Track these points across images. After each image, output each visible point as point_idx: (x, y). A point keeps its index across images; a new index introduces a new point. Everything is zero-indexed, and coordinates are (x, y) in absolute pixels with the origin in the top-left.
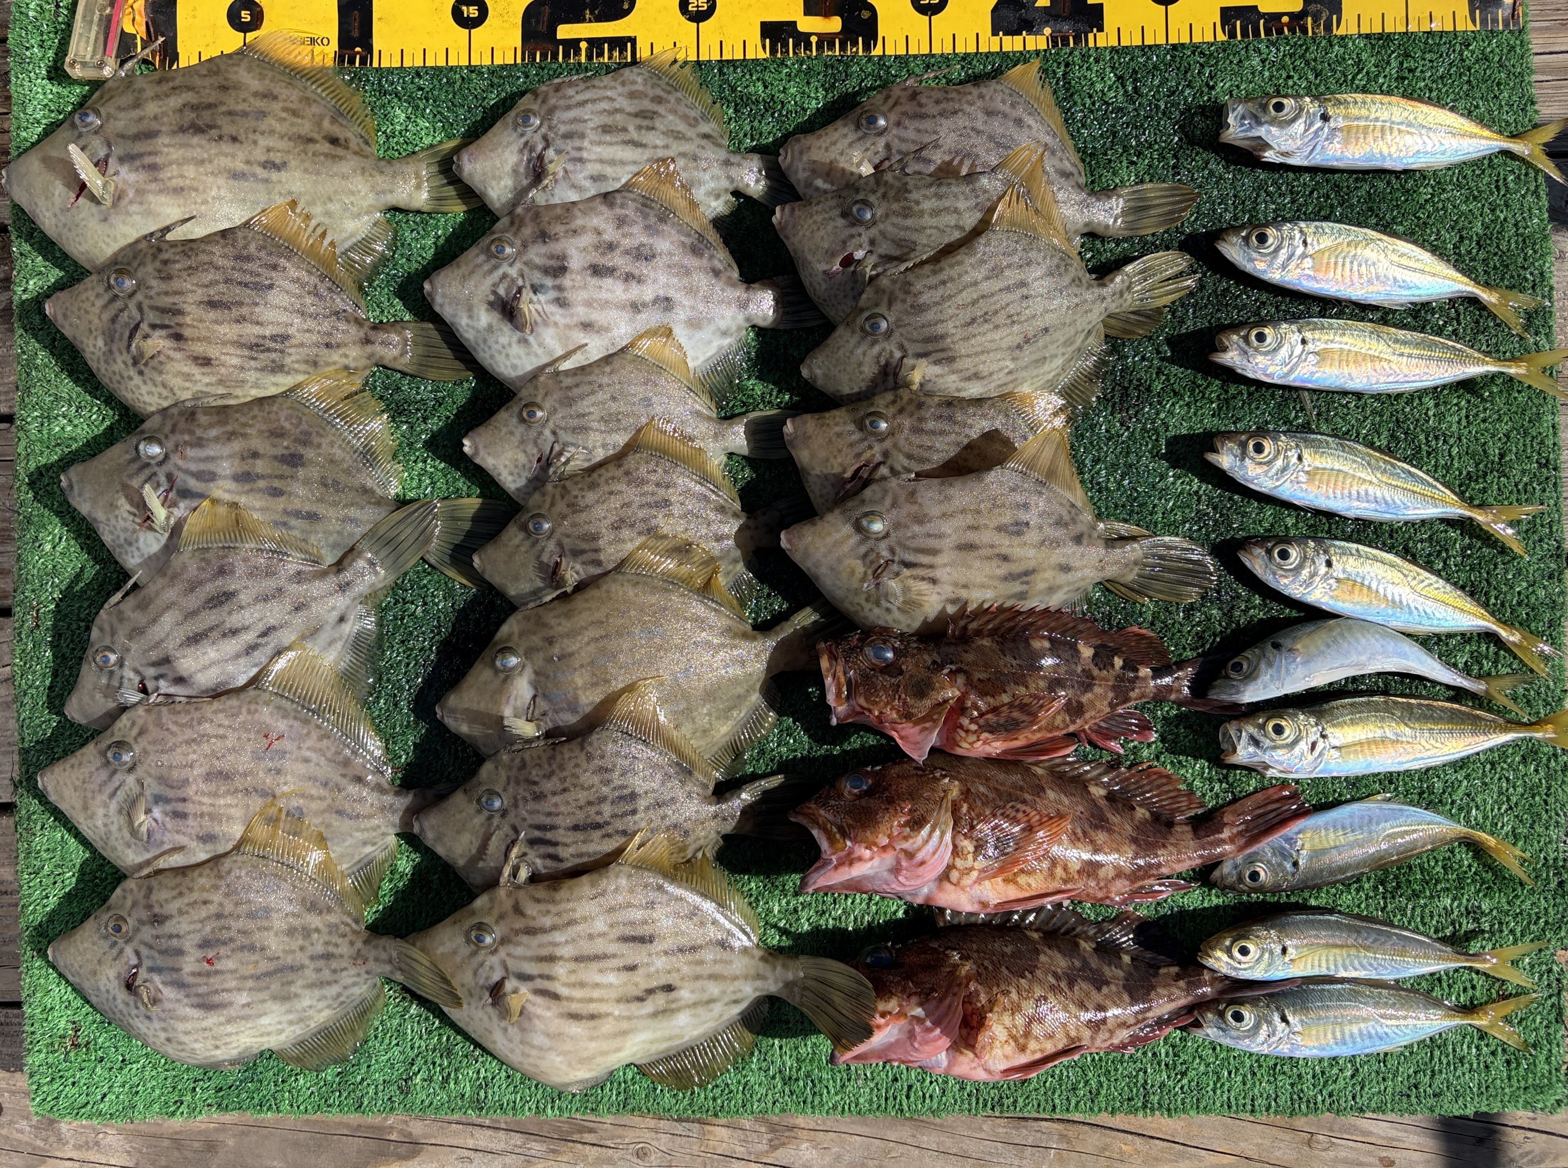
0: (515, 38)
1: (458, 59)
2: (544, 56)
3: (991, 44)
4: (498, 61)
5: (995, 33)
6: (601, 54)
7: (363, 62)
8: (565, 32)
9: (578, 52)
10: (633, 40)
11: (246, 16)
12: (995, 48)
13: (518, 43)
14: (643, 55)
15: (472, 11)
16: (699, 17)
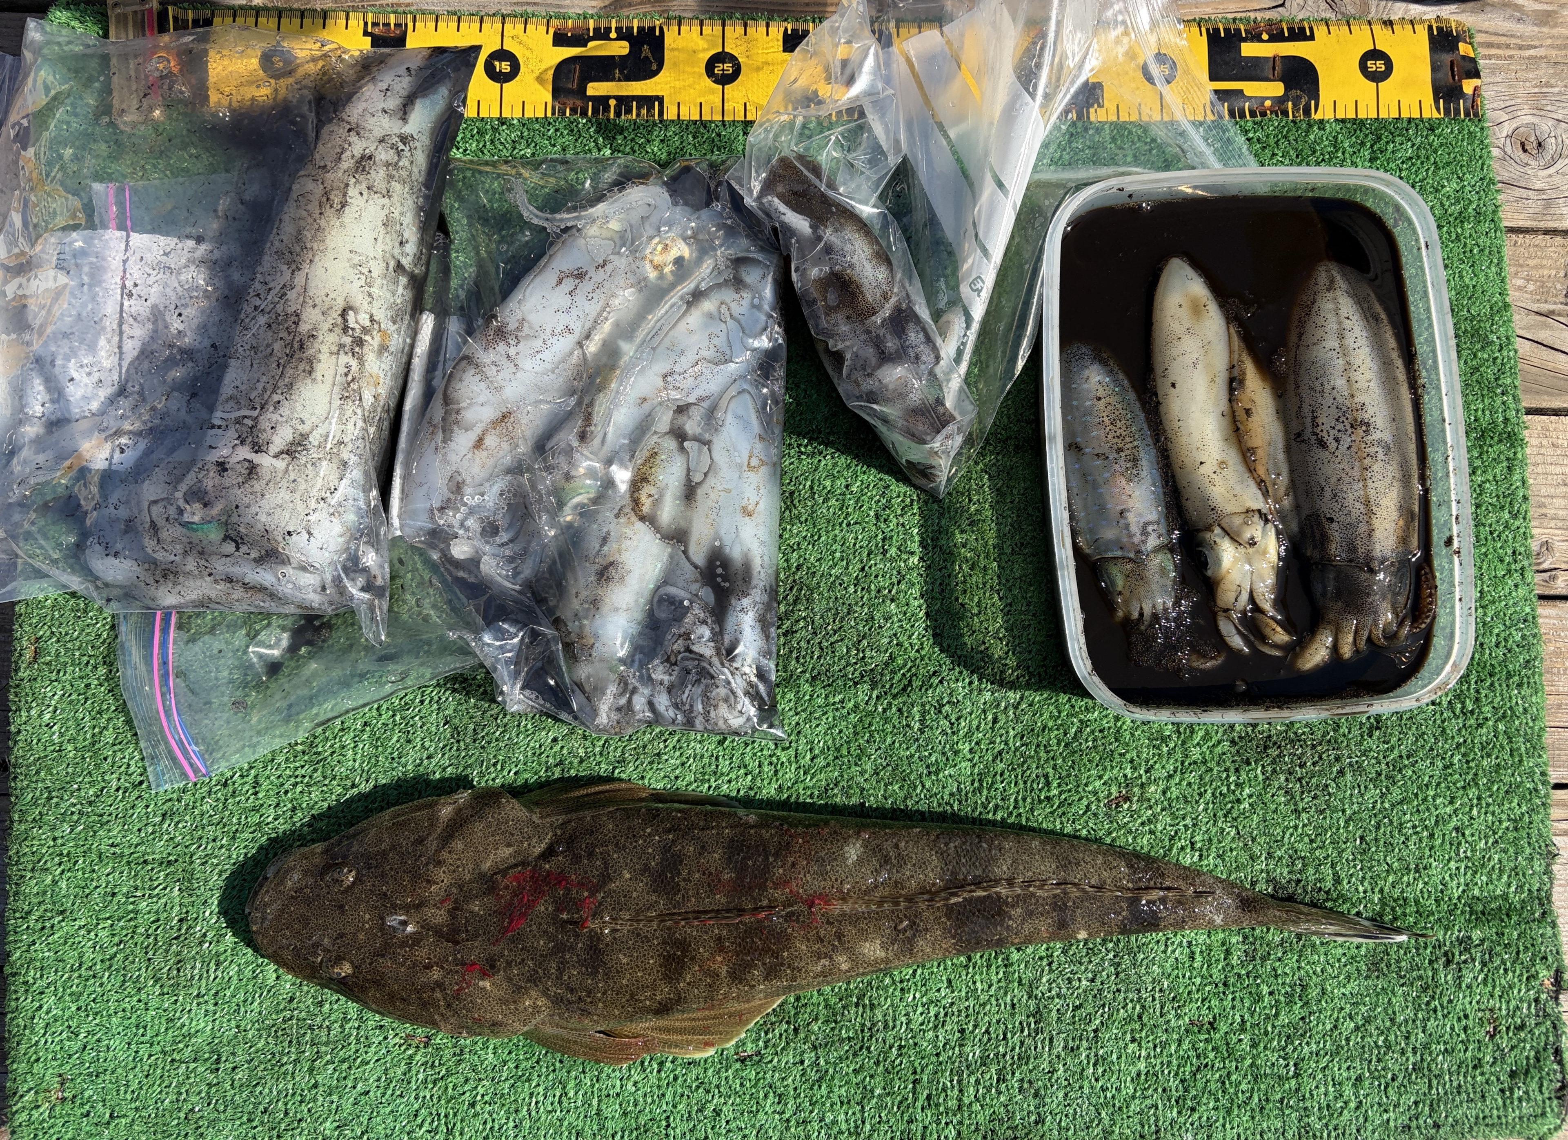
0: (547, 96)
1: (490, 111)
2: (574, 111)
4: (529, 114)
6: (629, 111)
8: (595, 89)
9: (607, 108)
10: (660, 99)
11: (277, 62)
13: (549, 99)
14: (670, 114)
15: (504, 67)
16: (725, 80)
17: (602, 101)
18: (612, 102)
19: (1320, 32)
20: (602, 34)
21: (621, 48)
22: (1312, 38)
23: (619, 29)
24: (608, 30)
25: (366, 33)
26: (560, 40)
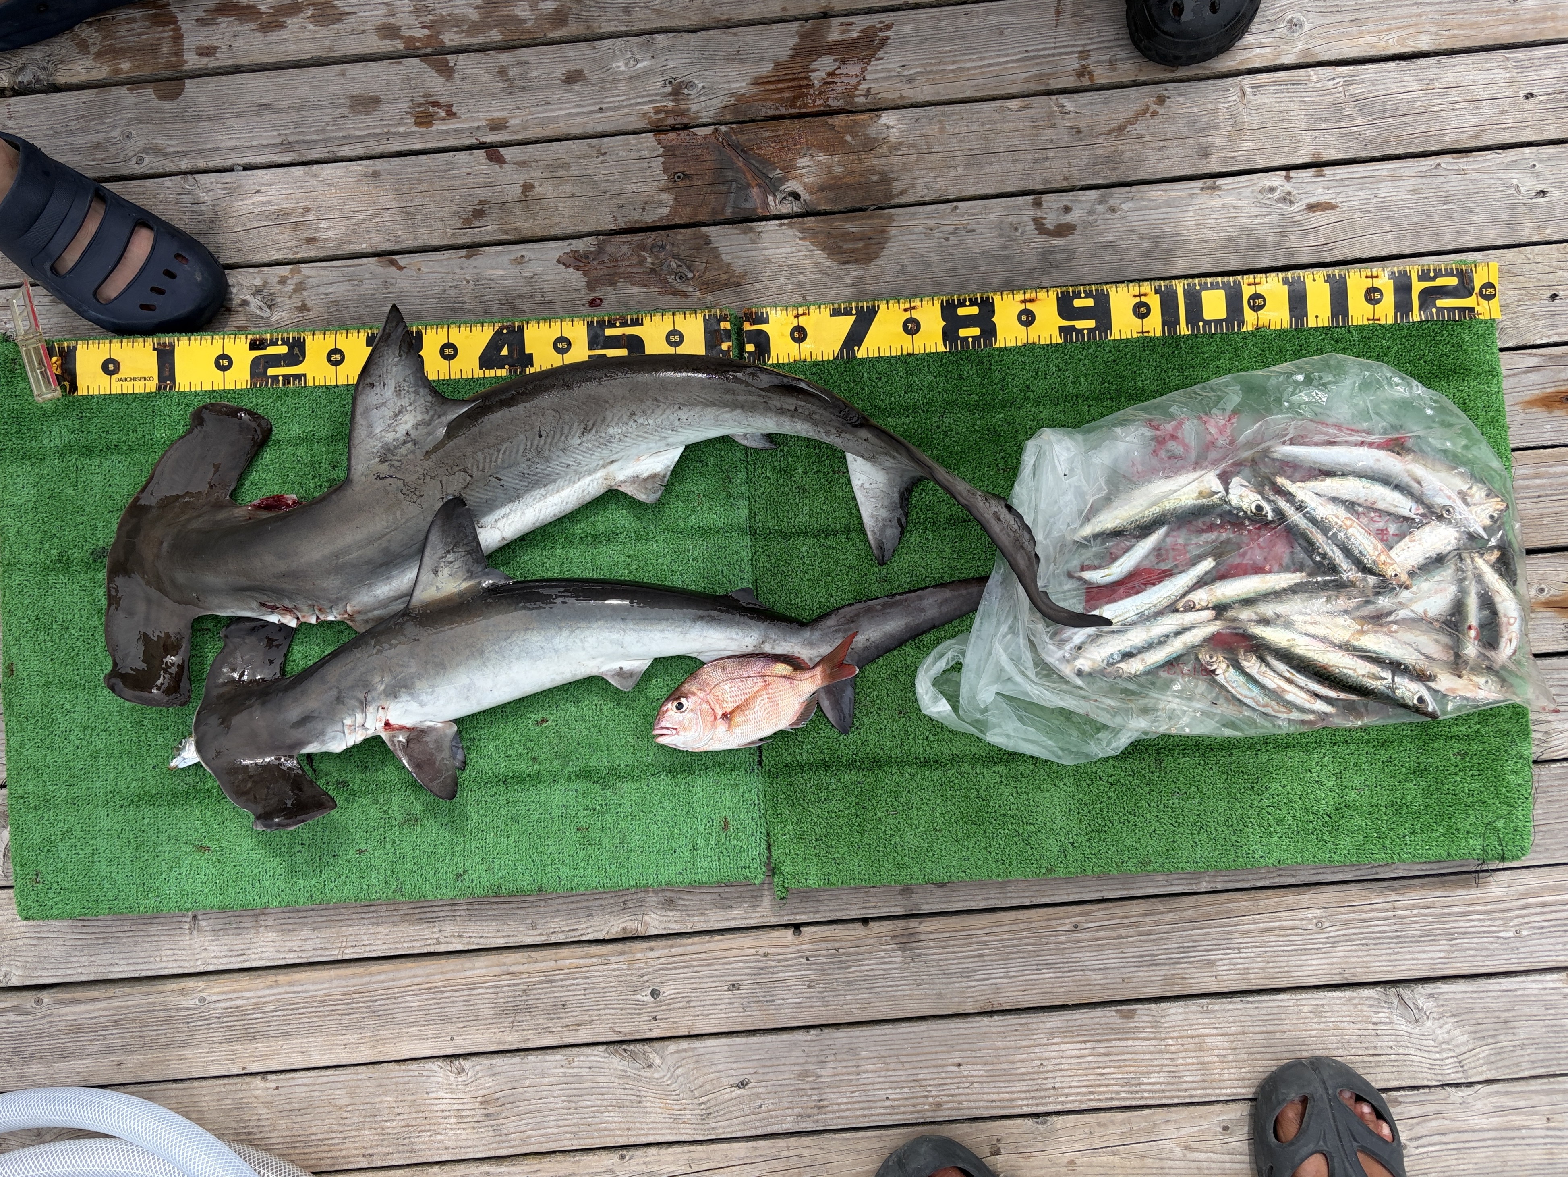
0: (247, 376)
1: (218, 387)
2: (261, 385)
3: (479, 374)
4: (238, 387)
5: (481, 368)
6: (289, 383)
7: (171, 388)
8: (271, 372)
9: (278, 382)
10: (305, 375)
11: (111, 367)
12: (481, 376)
13: (249, 378)
14: (310, 383)
15: (225, 363)
16: (336, 363)
17: (275, 378)
18: (281, 378)
19: (647, 320)
20: (274, 343)
21: (284, 350)
22: (642, 324)
23: (282, 339)
24: (277, 340)
25: (154, 349)
26: (253, 346)
